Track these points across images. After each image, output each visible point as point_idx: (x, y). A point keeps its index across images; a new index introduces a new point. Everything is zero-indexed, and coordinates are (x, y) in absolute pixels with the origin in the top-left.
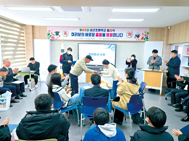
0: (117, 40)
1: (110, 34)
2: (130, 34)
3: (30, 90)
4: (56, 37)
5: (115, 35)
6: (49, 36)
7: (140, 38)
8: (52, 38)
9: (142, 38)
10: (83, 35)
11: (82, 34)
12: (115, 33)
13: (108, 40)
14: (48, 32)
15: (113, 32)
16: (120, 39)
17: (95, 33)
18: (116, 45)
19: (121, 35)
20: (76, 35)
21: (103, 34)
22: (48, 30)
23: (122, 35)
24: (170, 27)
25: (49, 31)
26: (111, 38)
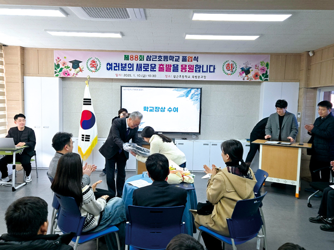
0: (203, 79)
1: (187, 67)
2: (230, 67)
3: (14, 190)
4: (73, 72)
5: (199, 68)
6: (58, 70)
7: (250, 75)
8: (65, 73)
9: (256, 75)
10: (131, 69)
11: (130, 66)
12: (199, 63)
13: (185, 79)
14: (55, 62)
15: (194, 63)
16: (209, 77)
17: (157, 63)
18: (201, 89)
19: (212, 70)
20: (116, 68)
21: (174, 65)
22: (55, 58)
23: (214, 69)
24: (314, 52)
25: (58, 60)
26: (191, 74)
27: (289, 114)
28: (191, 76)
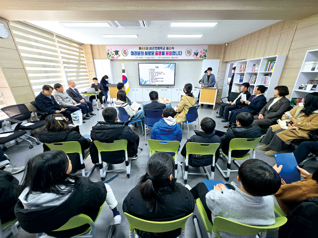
0: (176, 59)
1: (169, 53)
2: (189, 52)
3: (98, 110)
4: (116, 56)
5: (174, 53)
6: (109, 56)
7: (198, 56)
8: (112, 57)
9: (201, 56)
10: (143, 54)
12: (174, 51)
13: (168, 59)
14: (107, 52)
15: (172, 50)
16: (179, 57)
17: (155, 51)
18: (175, 64)
20: (135, 54)
21: (162, 52)
22: (107, 50)
23: (181, 53)
24: (228, 44)
26: (171, 56)
27: (212, 75)
28: (170, 57)
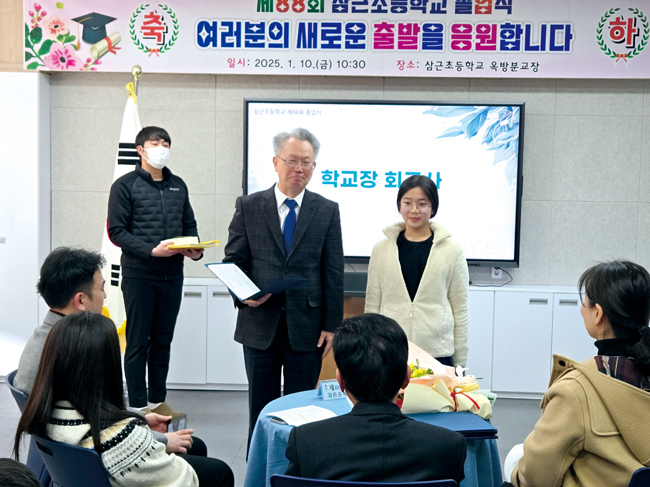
0: (529, 74)
1: (474, 33)
2: (625, 31)
4: (84, 53)
5: (514, 37)
6: (37, 47)
8: (59, 58)
10: (281, 41)
11: (276, 31)
12: (513, 19)
13: (466, 73)
14: (27, 20)
15: (498, 18)
16: (550, 65)
17: (371, 20)
18: (522, 108)
19: (560, 40)
20: (228, 40)
21: (426, 27)
22: (27, 7)
23: (568, 37)
25: (37, 14)
26: (487, 57)
28: (485, 63)
